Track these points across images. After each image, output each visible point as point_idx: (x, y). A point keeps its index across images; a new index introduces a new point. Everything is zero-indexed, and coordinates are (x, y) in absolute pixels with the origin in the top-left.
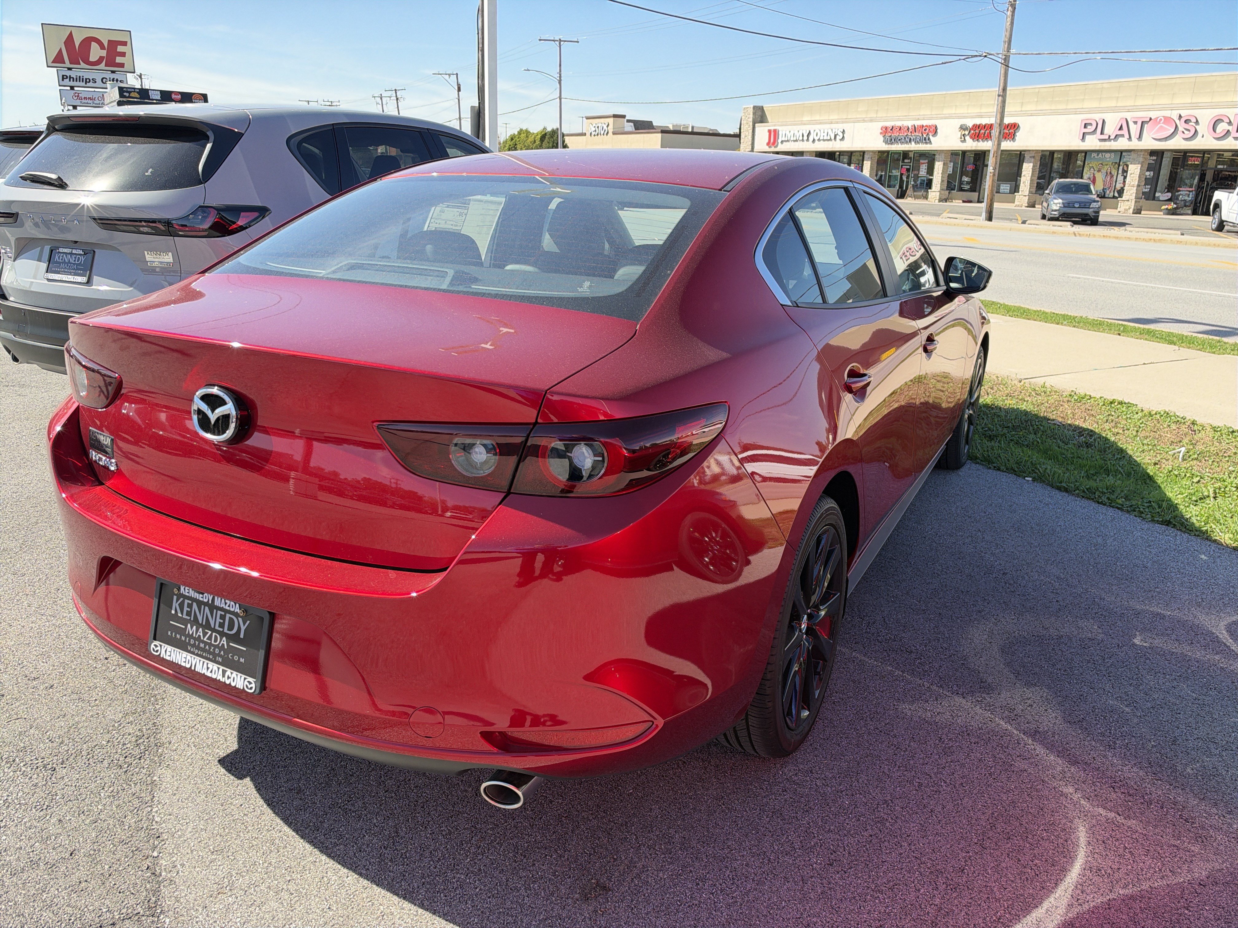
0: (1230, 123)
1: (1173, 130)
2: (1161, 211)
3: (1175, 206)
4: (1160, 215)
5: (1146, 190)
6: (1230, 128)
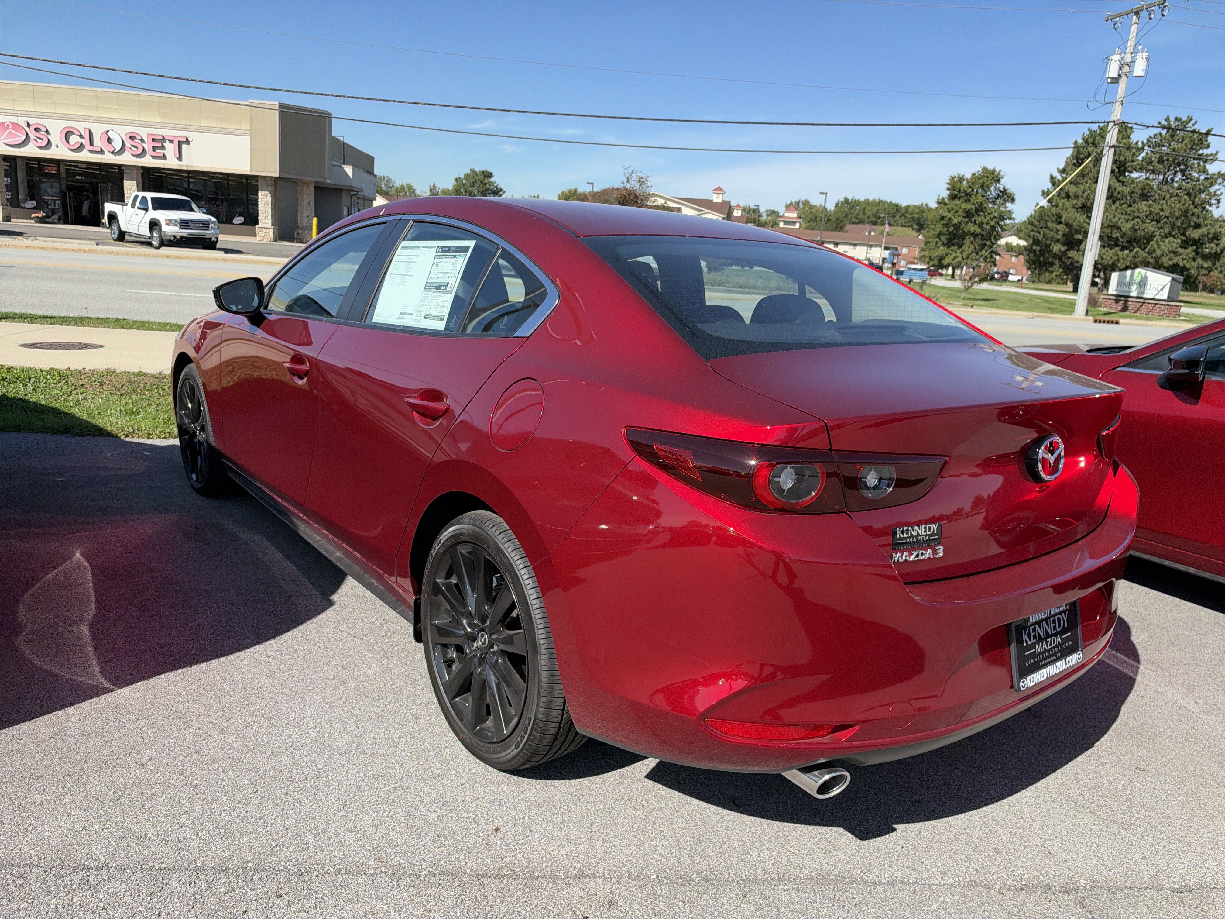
0: (81, 136)
1: (24, 137)
2: (32, 219)
3: (45, 214)
4: (32, 223)
5: (8, 197)
6: (83, 141)
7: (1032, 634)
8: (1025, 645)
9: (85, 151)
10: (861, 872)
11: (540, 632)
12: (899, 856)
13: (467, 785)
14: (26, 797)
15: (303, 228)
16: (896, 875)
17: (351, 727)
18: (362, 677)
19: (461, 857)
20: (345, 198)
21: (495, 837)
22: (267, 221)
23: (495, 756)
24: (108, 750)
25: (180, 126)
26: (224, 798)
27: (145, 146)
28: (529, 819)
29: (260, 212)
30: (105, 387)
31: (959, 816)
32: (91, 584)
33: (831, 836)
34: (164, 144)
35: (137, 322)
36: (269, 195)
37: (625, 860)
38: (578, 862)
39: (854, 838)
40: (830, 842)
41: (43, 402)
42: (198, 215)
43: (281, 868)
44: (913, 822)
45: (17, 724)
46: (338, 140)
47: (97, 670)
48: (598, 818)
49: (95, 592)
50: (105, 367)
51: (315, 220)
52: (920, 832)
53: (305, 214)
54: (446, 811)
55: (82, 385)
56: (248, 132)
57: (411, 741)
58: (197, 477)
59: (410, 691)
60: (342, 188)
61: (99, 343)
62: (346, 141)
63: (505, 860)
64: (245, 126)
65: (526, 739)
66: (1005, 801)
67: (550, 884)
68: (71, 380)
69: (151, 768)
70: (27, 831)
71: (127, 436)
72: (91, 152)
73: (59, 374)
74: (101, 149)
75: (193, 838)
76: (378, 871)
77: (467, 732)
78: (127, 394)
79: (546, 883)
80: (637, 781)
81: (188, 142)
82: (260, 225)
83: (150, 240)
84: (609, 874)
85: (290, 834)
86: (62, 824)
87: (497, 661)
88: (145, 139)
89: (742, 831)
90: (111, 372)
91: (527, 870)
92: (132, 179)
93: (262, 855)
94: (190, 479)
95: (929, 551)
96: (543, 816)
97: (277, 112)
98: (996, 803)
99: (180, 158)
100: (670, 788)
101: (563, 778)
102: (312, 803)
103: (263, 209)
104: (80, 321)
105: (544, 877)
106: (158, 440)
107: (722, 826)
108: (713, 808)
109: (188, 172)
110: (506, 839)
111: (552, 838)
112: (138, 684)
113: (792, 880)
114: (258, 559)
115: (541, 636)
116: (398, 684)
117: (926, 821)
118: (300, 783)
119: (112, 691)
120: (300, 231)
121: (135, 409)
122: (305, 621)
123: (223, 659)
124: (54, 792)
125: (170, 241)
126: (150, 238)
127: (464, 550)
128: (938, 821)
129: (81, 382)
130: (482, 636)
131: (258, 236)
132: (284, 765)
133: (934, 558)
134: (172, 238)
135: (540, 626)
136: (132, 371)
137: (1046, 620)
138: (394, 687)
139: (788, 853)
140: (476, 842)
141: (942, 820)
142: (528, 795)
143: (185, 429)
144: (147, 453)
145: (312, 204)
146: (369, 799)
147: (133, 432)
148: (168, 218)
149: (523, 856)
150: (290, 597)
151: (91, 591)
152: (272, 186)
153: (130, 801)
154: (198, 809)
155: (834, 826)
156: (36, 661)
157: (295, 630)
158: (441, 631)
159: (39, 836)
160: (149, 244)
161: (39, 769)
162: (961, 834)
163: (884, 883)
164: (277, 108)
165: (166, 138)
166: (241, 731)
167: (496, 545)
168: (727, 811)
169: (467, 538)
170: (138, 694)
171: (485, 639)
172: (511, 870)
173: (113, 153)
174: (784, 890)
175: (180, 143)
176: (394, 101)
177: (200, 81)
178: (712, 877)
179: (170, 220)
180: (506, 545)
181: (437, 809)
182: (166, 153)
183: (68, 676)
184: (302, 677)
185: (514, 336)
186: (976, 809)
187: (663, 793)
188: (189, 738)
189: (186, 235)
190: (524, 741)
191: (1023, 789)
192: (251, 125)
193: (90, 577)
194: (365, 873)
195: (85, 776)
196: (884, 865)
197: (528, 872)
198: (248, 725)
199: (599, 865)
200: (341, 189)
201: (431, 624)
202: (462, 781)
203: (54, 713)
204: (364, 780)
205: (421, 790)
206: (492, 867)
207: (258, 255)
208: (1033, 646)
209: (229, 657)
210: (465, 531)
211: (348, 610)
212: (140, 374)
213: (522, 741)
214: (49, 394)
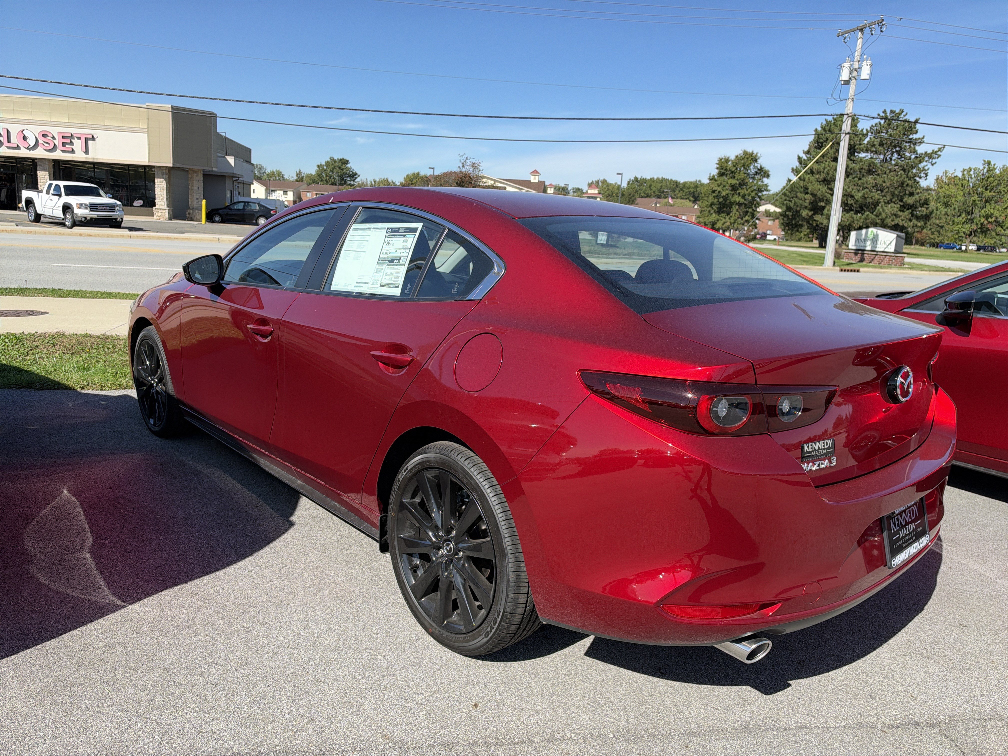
7: (897, 523)
8: (893, 531)
9: (3, 147)
10: (772, 720)
11: (507, 540)
12: (798, 706)
13: (442, 670)
14: (71, 703)
15: (193, 208)
16: (800, 721)
17: (334, 627)
18: (333, 584)
19: (452, 730)
20: (228, 184)
21: (476, 711)
22: (163, 204)
23: (465, 644)
24: (133, 658)
25: (86, 125)
26: (243, 693)
27: (56, 142)
28: (500, 695)
29: (156, 196)
30: (57, 348)
31: (836, 671)
32: (83, 517)
33: (742, 693)
34: (73, 140)
35: (71, 291)
36: (164, 182)
37: (585, 723)
38: (548, 728)
39: (760, 693)
40: (743, 698)
41: (4, 362)
42: (105, 200)
43: (306, 750)
44: (803, 678)
45: (48, 641)
46: (221, 136)
47: (107, 590)
48: (555, 691)
49: (88, 523)
50: (55, 331)
51: (204, 202)
52: (810, 686)
53: (195, 197)
54: (430, 692)
55: (37, 346)
56: (146, 130)
57: (387, 636)
58: (155, 422)
59: (375, 594)
60: (225, 174)
61: (43, 310)
62: (227, 136)
63: (488, 730)
64: (144, 125)
65: (495, 629)
66: (868, 657)
67: (530, 748)
68: (27, 343)
69: (174, 671)
70: (79, 732)
71: (83, 388)
72: (9, 148)
73: (16, 337)
74: (18, 145)
75: (225, 729)
76: (387, 746)
77: (436, 626)
78: (77, 353)
79: (526, 747)
80: (579, 659)
81: (93, 138)
82: (157, 207)
83: (64, 221)
84: (575, 736)
85: (306, 720)
86: (109, 724)
87: (463, 565)
88: (56, 137)
89: (672, 694)
90: (60, 335)
91: (508, 737)
92: (45, 170)
93: (287, 740)
94: (147, 424)
95: (827, 461)
96: (510, 692)
97: (171, 113)
98: (862, 659)
99: (87, 152)
100: (606, 662)
101: (519, 660)
102: (317, 693)
103: (159, 193)
104: (22, 292)
105: (523, 742)
106: (110, 391)
107: (655, 691)
108: (645, 677)
109: (94, 163)
110: (485, 713)
111: (522, 709)
112: (145, 600)
113: (720, 730)
114: (221, 489)
115: (508, 544)
116: (364, 589)
117: (812, 676)
118: (303, 677)
119: (124, 607)
120: (191, 211)
121: (86, 365)
122: (274, 540)
123: (212, 575)
124: (95, 698)
125: (81, 221)
126: (63, 219)
127: (429, 475)
128: (821, 676)
129: (35, 344)
130: (448, 545)
131: (155, 216)
132: (287, 662)
133: (830, 466)
134: (83, 219)
135: (506, 535)
136: (79, 333)
137: (904, 511)
138: (362, 591)
139: (712, 709)
140: (461, 717)
141: (824, 674)
142: (494, 675)
143: (142, 382)
144: (103, 403)
145: (201, 189)
146: (364, 687)
147: (88, 385)
148: (79, 202)
149: (502, 726)
150: (256, 520)
151: (84, 522)
152: (166, 174)
153: (163, 701)
154: (223, 704)
155: (742, 685)
156: (52, 585)
157: (267, 547)
158: (408, 543)
159: (91, 736)
160: (63, 224)
161: (77, 678)
162: (841, 686)
163: (792, 729)
164: (170, 110)
165: (74, 135)
166: (243, 636)
167: (464, 470)
168: (657, 678)
169: (434, 465)
170: (147, 609)
171: (451, 548)
172: (495, 738)
173: (27, 148)
174: (716, 740)
175: (87, 140)
176: (272, 104)
177: (106, 88)
178: (656, 733)
179: (81, 204)
180: (472, 470)
181: (423, 692)
182: (74, 148)
183: (83, 597)
184: (283, 587)
185: (467, 299)
186: (848, 664)
187: (602, 667)
188: (200, 644)
189: (95, 216)
190: (493, 631)
191: (879, 646)
192: (148, 124)
193: (80, 510)
194: (376, 749)
195: (118, 682)
196: (789, 714)
197: (509, 739)
198: (248, 631)
199: (566, 729)
200: (225, 176)
201: (398, 537)
202: (437, 666)
203: (78, 629)
204: (356, 670)
205: (405, 676)
206: (479, 736)
207: (157, 232)
208: (897, 533)
209: (217, 573)
210: (432, 459)
211: (307, 528)
212: (86, 336)
213: (491, 631)
214: (9, 355)
